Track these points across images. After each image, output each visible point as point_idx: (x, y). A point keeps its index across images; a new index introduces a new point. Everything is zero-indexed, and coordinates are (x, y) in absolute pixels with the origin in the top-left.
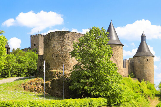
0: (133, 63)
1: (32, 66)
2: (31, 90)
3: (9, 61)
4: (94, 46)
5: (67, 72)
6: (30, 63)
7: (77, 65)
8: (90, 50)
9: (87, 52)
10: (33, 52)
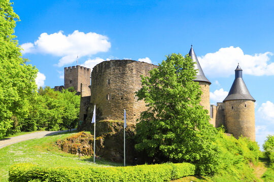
0: (223, 110)
1: (69, 113)
2: (72, 151)
3: (35, 106)
4: (175, 83)
5: (130, 123)
6: (66, 109)
7: (146, 111)
8: (168, 89)
9: (162, 92)
10: (70, 93)
